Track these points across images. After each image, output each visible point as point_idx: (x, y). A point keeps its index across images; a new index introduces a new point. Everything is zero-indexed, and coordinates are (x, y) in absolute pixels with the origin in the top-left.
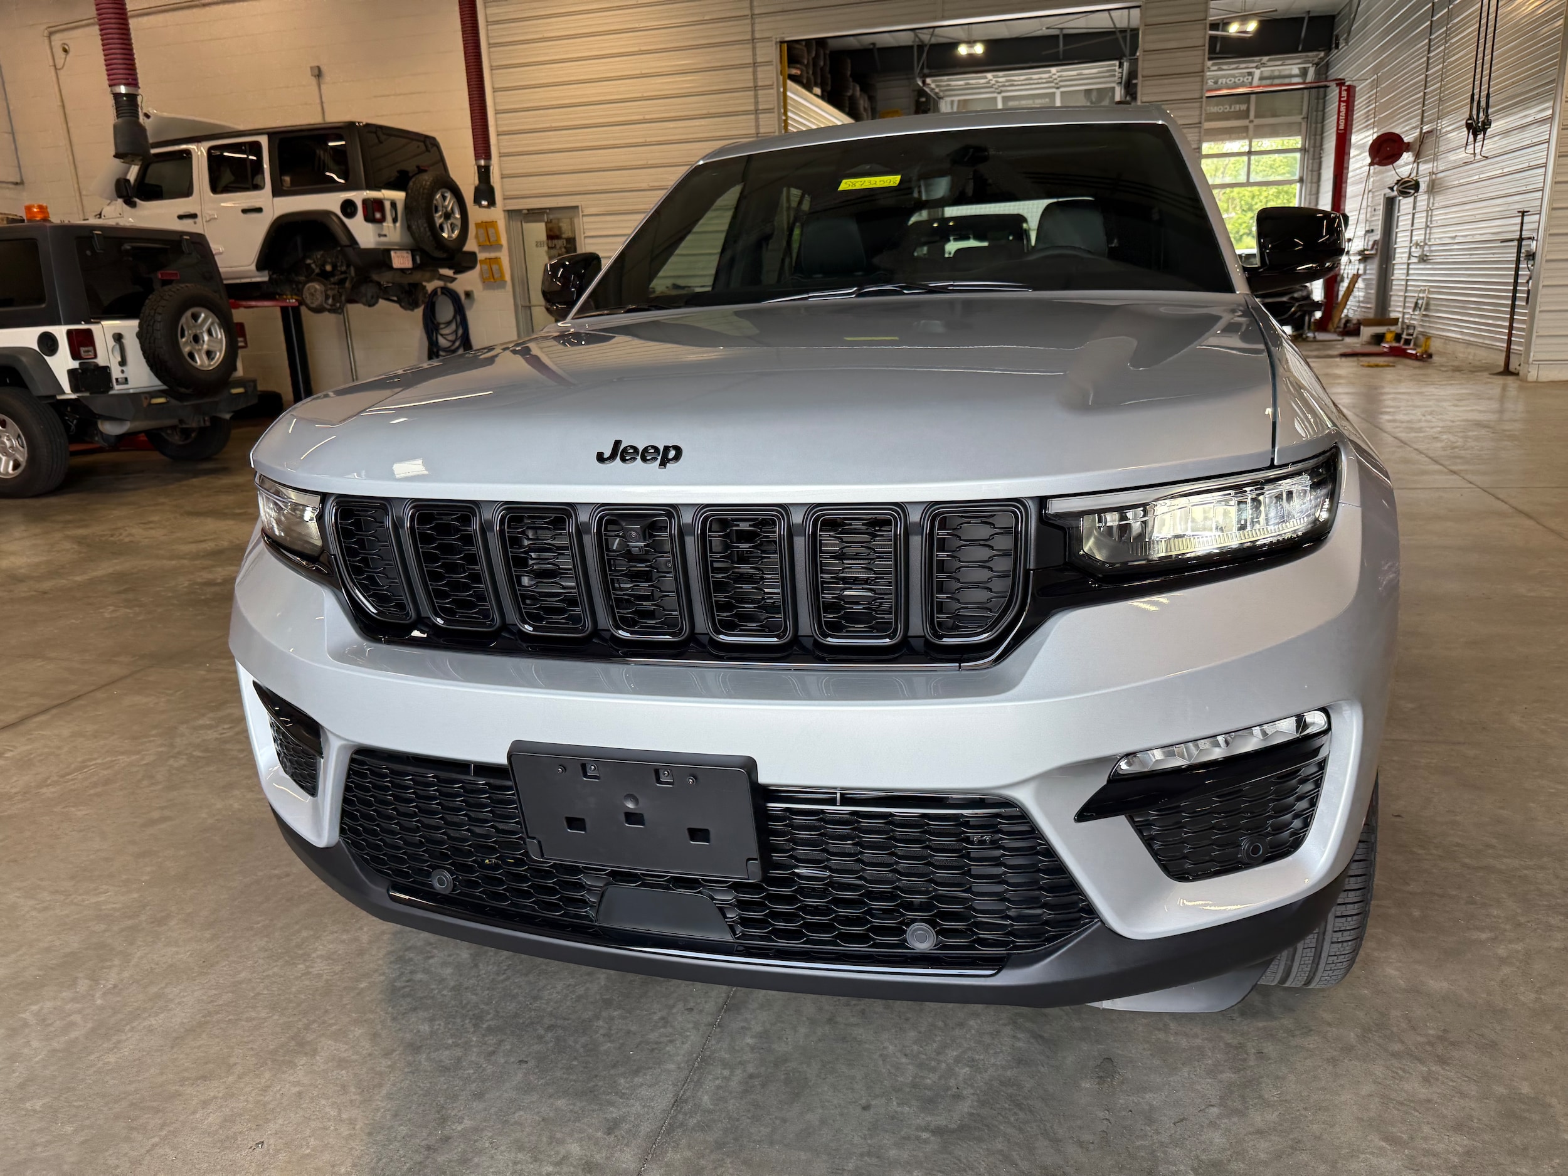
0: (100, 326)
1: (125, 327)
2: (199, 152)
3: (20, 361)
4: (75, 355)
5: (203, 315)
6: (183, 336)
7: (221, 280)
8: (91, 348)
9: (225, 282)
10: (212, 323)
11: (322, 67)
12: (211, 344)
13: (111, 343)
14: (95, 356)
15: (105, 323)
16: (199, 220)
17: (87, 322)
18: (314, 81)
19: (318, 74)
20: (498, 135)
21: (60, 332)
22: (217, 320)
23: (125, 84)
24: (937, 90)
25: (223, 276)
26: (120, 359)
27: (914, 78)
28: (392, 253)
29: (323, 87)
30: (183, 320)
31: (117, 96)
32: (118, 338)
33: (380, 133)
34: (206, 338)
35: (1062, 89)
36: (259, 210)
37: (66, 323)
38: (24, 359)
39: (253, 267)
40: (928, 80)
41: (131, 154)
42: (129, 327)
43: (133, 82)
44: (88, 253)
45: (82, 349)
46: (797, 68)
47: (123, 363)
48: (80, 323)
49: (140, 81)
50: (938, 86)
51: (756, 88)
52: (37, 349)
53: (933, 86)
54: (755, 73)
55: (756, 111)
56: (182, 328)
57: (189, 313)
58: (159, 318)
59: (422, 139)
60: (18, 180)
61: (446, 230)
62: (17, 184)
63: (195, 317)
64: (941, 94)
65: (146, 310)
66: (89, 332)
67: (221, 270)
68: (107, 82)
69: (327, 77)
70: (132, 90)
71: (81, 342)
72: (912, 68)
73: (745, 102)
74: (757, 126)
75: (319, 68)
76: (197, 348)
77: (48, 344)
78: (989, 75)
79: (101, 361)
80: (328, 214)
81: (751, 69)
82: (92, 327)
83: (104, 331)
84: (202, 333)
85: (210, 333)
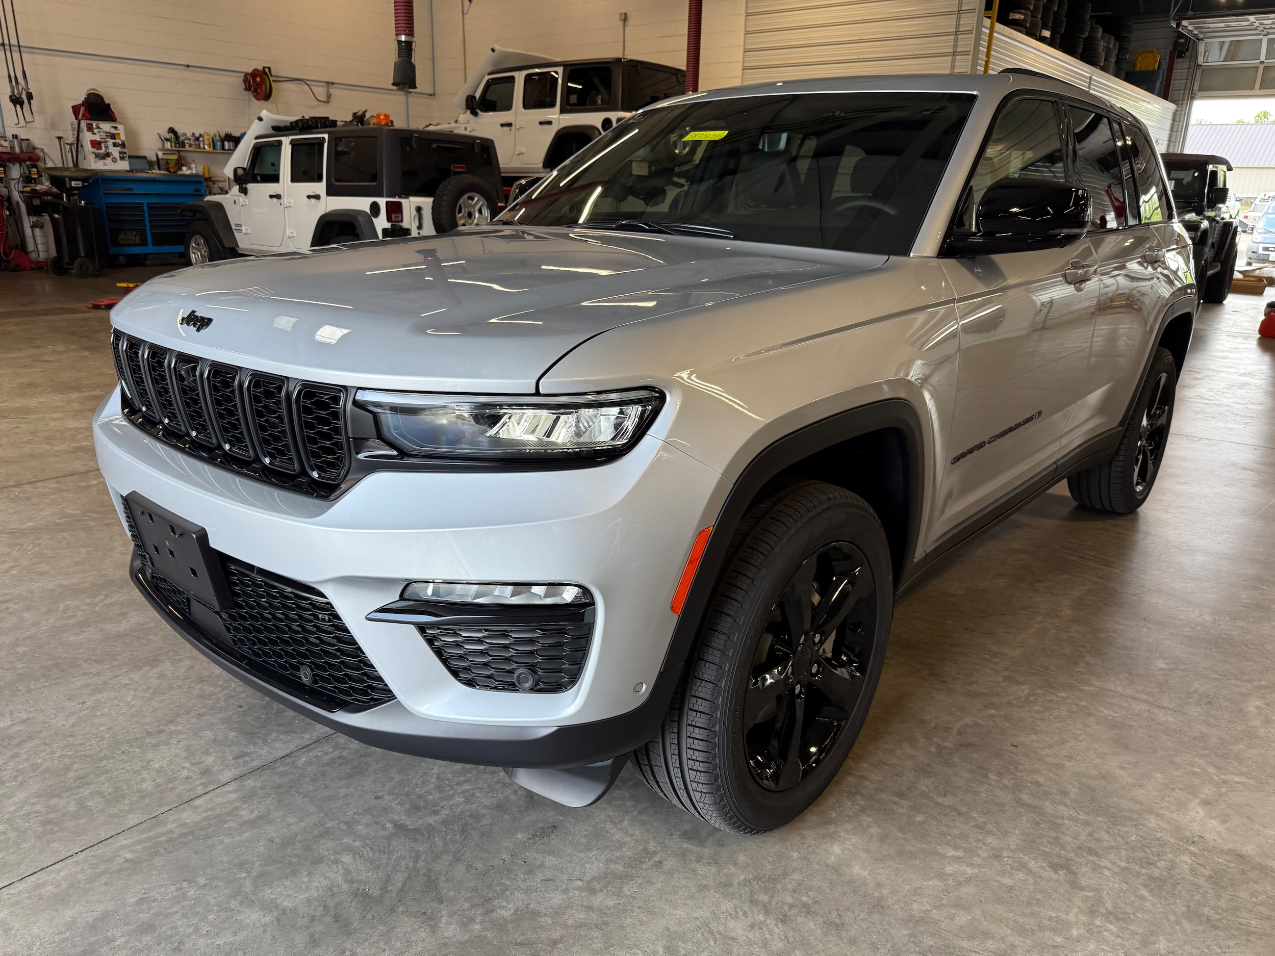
0: (408, 200)
1: (424, 202)
2: (520, 77)
3: (357, 219)
4: (389, 219)
5: (476, 199)
6: (460, 212)
7: (500, 172)
8: (400, 215)
9: (503, 175)
10: (482, 205)
11: (628, 15)
12: (480, 220)
13: (414, 212)
14: (402, 221)
15: (412, 199)
16: (513, 128)
17: (400, 197)
18: (621, 23)
19: (625, 18)
20: (743, 69)
21: (382, 202)
22: (486, 203)
23: (405, 34)
24: (1195, 32)
25: (502, 170)
26: (418, 225)
27: (1169, 21)
28: (634, 164)
29: (627, 28)
30: (461, 201)
31: (400, 42)
32: (419, 209)
33: (639, 67)
34: (477, 215)
35: (1270, 36)
36: (550, 123)
37: (388, 196)
38: (360, 219)
39: (541, 165)
40: (1185, 23)
41: (403, 84)
42: (426, 202)
43: (411, 33)
44: (408, 149)
45: (393, 216)
46: (1021, 13)
47: (420, 227)
48: (395, 197)
49: (415, 32)
50: (1196, 28)
51: (957, 33)
52: (369, 212)
53: (1190, 28)
54: (958, 19)
55: (954, 54)
56: (460, 206)
57: (466, 196)
58: (445, 198)
59: (675, 72)
60: (432, 93)
61: (678, 148)
62: (431, 95)
63: (472, 198)
64: (1201, 36)
65: (438, 192)
66: (400, 204)
67: (501, 166)
68: (394, 32)
69: (631, 22)
70: (410, 39)
71: (394, 210)
72: (1168, 11)
73: (945, 46)
74: (953, 67)
75: (626, 14)
76: (470, 222)
77: (375, 208)
78: (1252, 18)
79: (405, 224)
80: (594, 128)
81: (955, 16)
82: (403, 201)
83: (410, 204)
84: (474, 211)
85: (480, 211)
